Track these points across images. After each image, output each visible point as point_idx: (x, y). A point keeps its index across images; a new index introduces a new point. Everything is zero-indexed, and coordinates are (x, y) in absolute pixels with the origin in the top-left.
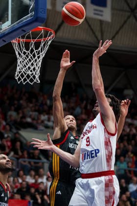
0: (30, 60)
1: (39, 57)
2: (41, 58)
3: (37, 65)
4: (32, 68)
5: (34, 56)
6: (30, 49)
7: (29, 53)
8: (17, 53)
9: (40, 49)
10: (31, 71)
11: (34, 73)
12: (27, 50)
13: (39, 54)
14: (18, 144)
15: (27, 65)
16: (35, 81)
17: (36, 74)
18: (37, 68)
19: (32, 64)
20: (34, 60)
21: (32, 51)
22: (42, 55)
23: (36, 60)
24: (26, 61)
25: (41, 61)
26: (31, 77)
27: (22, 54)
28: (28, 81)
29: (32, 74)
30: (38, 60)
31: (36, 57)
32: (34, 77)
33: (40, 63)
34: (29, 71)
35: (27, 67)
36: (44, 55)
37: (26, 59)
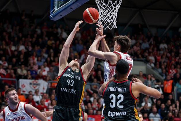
0: (108, 11)
1: (115, 9)
2: (117, 10)
3: (114, 15)
4: (110, 17)
6: (108, 3)
7: (107, 6)
8: (98, 7)
9: (116, 3)
10: (110, 20)
11: (112, 21)
12: (106, 3)
13: (115, 6)
14: (100, 72)
15: (107, 15)
16: (113, 27)
17: (114, 22)
18: (114, 17)
19: (111, 14)
20: (112, 11)
21: (110, 4)
22: (118, 7)
23: (113, 11)
25: (117, 12)
26: (110, 24)
27: (103, 7)
28: (108, 27)
29: (111, 22)
30: (115, 11)
31: (113, 9)
32: (112, 24)
33: (116, 13)
34: (108, 20)
35: (107, 17)
36: (119, 7)
37: (106, 11)
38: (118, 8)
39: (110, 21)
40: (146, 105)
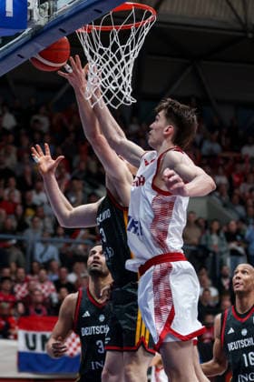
0: (111, 63)
1: (127, 58)
2: (131, 61)
3: (124, 73)
4: (116, 79)
5: (119, 57)
6: (111, 44)
7: (108, 52)
8: (87, 52)
9: (129, 44)
10: (114, 84)
11: (120, 88)
12: (106, 45)
13: (127, 52)
15: (106, 73)
16: (122, 102)
17: (124, 90)
18: (125, 79)
19: (116, 72)
20: (119, 63)
21: (115, 47)
22: (134, 54)
23: (123, 64)
24: (104, 66)
25: (132, 65)
26: (115, 95)
27: (98, 55)
28: (109, 102)
29: (117, 89)
30: (126, 65)
31: (123, 59)
32: (121, 95)
33: (131, 69)
34: (111, 85)
35: (107, 77)
36: (137, 54)
37: (104, 62)
38: (135, 57)
39: (114, 88)
40: (207, 293)
